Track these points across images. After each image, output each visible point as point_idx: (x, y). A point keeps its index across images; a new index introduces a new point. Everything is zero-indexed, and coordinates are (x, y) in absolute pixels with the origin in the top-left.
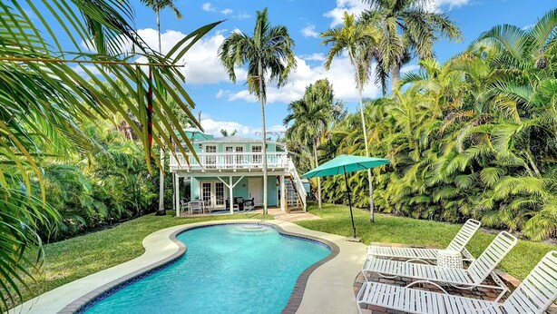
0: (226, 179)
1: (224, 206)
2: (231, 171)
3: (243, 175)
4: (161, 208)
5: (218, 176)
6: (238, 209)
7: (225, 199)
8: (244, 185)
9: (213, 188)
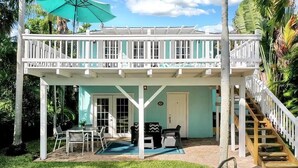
0: (133, 90)
1: (129, 135)
2: (143, 74)
3: (164, 83)
4: (17, 142)
5: (117, 84)
6: (151, 145)
7: (131, 125)
8: (161, 104)
9: (113, 106)
